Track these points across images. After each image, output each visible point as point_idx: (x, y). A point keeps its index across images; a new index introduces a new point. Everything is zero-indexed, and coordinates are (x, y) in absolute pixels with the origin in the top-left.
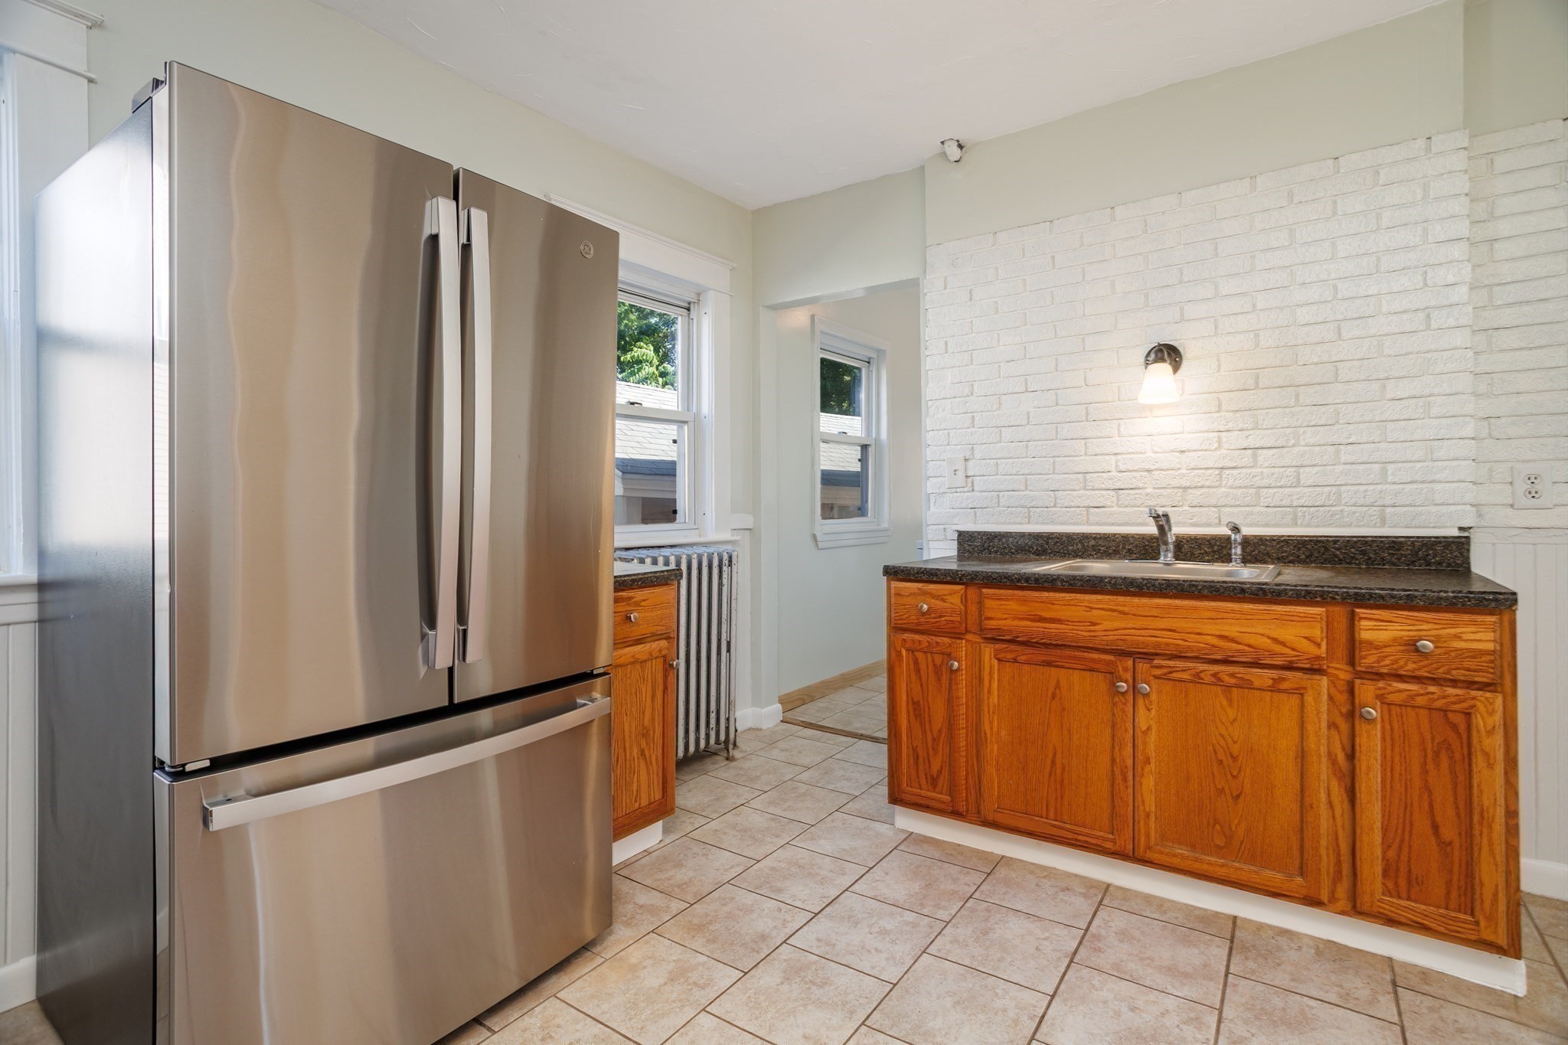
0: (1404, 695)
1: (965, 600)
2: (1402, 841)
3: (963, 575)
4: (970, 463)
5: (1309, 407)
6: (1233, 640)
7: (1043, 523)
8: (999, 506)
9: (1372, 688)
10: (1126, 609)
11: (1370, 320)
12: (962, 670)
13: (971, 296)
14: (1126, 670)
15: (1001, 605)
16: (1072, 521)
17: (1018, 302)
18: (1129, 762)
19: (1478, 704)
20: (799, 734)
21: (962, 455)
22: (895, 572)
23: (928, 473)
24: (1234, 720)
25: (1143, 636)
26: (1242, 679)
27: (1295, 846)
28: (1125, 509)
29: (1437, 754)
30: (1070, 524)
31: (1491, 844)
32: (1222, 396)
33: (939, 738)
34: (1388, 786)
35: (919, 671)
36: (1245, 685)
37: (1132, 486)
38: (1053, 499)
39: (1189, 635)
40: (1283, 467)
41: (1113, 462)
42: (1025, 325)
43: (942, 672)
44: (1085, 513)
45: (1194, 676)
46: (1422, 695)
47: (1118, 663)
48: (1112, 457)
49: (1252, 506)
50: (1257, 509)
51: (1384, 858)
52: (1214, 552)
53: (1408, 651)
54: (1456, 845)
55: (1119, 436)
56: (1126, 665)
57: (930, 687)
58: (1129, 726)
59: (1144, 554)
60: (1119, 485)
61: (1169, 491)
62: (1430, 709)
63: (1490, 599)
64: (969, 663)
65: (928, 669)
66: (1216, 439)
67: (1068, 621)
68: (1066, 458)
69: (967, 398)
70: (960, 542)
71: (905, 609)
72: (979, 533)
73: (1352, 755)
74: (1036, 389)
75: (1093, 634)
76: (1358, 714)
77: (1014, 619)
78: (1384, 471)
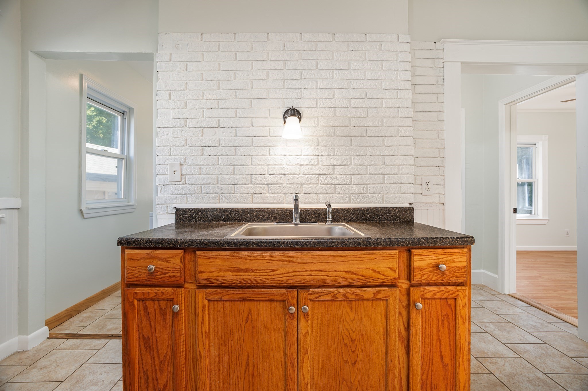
0: (432, 293)
1: (183, 261)
2: (429, 369)
3: (182, 243)
4: (184, 167)
5: (356, 147)
6: (354, 274)
7: (228, 203)
8: (201, 193)
9: (418, 291)
10: (294, 260)
11: (379, 109)
12: (182, 310)
13: (187, 68)
14: (293, 298)
15: (210, 262)
16: (244, 202)
17: (215, 75)
18: (295, 355)
19: (460, 293)
20: (62, 346)
21: (179, 162)
22: (128, 242)
23: (157, 172)
24: (354, 319)
25: (304, 276)
26: (358, 295)
27: (383, 384)
28: (272, 195)
29: (443, 321)
30: (243, 203)
31: (463, 361)
32: (320, 138)
33: (165, 361)
34: (423, 342)
35: (148, 315)
36: (360, 299)
37: (276, 183)
38: (233, 189)
39: (330, 273)
40: (345, 175)
41: (266, 169)
42: (219, 89)
43: (166, 313)
44: (251, 197)
45: (333, 297)
46: (439, 292)
47: (289, 294)
48: (266, 166)
49: (332, 194)
50: (335, 195)
51: (421, 379)
52: (316, 217)
53: (434, 270)
54: (450, 365)
55: (269, 155)
56: (293, 295)
57: (157, 325)
58: (295, 333)
59: (283, 219)
60: (269, 182)
61: (294, 185)
62: (441, 299)
63: (465, 241)
64: (187, 304)
65: (155, 311)
66: (316, 160)
67: (257, 270)
68: (241, 166)
69: (183, 128)
70: (177, 215)
71: (136, 270)
72: (189, 209)
73: (408, 328)
74: (224, 126)
75: (273, 277)
76: (411, 306)
77: (220, 271)
78: (384, 178)
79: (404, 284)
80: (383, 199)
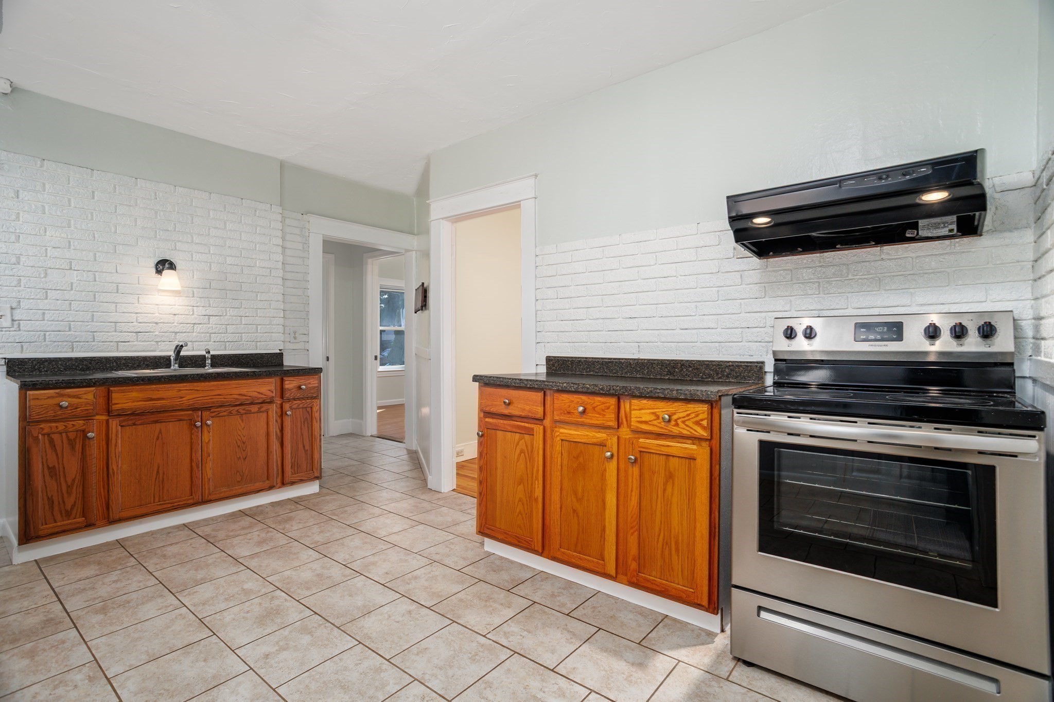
0: (297, 405)
1: (94, 396)
2: (296, 455)
3: (96, 381)
4: (17, 311)
5: (231, 300)
6: (244, 395)
7: (85, 352)
8: (45, 341)
9: (288, 404)
10: (198, 388)
11: (253, 268)
13: (18, 195)
14: (198, 416)
15: (124, 395)
16: (107, 350)
18: (200, 459)
19: (314, 403)
21: (9, 306)
22: (34, 384)
24: (244, 427)
25: (207, 399)
26: (247, 410)
27: (266, 470)
28: (142, 343)
30: (105, 352)
31: (317, 446)
32: (195, 290)
33: (73, 484)
34: (292, 437)
36: (248, 413)
37: (147, 331)
38: (92, 337)
39: (227, 396)
40: (220, 324)
41: (135, 317)
42: (70, 228)
43: (76, 440)
44: (116, 345)
45: (229, 413)
46: (301, 404)
47: (194, 414)
48: (134, 314)
50: (210, 343)
51: (291, 462)
52: (193, 363)
53: (298, 390)
54: (309, 450)
55: (138, 303)
56: (198, 414)
57: (65, 454)
58: (199, 442)
60: (139, 330)
61: (168, 334)
62: (302, 408)
63: (316, 371)
65: (63, 444)
66: (192, 310)
67: (167, 398)
68: (102, 313)
69: (14, 265)
70: (10, 367)
71: (42, 408)
72: (30, 359)
73: (282, 430)
74: (79, 269)
75: (182, 402)
76: (284, 414)
77: (134, 402)
78: (257, 328)
79: (278, 401)
80: (256, 346)
